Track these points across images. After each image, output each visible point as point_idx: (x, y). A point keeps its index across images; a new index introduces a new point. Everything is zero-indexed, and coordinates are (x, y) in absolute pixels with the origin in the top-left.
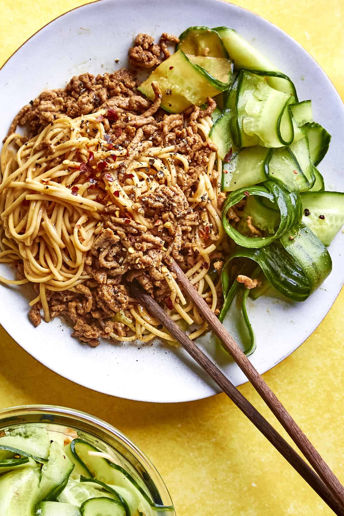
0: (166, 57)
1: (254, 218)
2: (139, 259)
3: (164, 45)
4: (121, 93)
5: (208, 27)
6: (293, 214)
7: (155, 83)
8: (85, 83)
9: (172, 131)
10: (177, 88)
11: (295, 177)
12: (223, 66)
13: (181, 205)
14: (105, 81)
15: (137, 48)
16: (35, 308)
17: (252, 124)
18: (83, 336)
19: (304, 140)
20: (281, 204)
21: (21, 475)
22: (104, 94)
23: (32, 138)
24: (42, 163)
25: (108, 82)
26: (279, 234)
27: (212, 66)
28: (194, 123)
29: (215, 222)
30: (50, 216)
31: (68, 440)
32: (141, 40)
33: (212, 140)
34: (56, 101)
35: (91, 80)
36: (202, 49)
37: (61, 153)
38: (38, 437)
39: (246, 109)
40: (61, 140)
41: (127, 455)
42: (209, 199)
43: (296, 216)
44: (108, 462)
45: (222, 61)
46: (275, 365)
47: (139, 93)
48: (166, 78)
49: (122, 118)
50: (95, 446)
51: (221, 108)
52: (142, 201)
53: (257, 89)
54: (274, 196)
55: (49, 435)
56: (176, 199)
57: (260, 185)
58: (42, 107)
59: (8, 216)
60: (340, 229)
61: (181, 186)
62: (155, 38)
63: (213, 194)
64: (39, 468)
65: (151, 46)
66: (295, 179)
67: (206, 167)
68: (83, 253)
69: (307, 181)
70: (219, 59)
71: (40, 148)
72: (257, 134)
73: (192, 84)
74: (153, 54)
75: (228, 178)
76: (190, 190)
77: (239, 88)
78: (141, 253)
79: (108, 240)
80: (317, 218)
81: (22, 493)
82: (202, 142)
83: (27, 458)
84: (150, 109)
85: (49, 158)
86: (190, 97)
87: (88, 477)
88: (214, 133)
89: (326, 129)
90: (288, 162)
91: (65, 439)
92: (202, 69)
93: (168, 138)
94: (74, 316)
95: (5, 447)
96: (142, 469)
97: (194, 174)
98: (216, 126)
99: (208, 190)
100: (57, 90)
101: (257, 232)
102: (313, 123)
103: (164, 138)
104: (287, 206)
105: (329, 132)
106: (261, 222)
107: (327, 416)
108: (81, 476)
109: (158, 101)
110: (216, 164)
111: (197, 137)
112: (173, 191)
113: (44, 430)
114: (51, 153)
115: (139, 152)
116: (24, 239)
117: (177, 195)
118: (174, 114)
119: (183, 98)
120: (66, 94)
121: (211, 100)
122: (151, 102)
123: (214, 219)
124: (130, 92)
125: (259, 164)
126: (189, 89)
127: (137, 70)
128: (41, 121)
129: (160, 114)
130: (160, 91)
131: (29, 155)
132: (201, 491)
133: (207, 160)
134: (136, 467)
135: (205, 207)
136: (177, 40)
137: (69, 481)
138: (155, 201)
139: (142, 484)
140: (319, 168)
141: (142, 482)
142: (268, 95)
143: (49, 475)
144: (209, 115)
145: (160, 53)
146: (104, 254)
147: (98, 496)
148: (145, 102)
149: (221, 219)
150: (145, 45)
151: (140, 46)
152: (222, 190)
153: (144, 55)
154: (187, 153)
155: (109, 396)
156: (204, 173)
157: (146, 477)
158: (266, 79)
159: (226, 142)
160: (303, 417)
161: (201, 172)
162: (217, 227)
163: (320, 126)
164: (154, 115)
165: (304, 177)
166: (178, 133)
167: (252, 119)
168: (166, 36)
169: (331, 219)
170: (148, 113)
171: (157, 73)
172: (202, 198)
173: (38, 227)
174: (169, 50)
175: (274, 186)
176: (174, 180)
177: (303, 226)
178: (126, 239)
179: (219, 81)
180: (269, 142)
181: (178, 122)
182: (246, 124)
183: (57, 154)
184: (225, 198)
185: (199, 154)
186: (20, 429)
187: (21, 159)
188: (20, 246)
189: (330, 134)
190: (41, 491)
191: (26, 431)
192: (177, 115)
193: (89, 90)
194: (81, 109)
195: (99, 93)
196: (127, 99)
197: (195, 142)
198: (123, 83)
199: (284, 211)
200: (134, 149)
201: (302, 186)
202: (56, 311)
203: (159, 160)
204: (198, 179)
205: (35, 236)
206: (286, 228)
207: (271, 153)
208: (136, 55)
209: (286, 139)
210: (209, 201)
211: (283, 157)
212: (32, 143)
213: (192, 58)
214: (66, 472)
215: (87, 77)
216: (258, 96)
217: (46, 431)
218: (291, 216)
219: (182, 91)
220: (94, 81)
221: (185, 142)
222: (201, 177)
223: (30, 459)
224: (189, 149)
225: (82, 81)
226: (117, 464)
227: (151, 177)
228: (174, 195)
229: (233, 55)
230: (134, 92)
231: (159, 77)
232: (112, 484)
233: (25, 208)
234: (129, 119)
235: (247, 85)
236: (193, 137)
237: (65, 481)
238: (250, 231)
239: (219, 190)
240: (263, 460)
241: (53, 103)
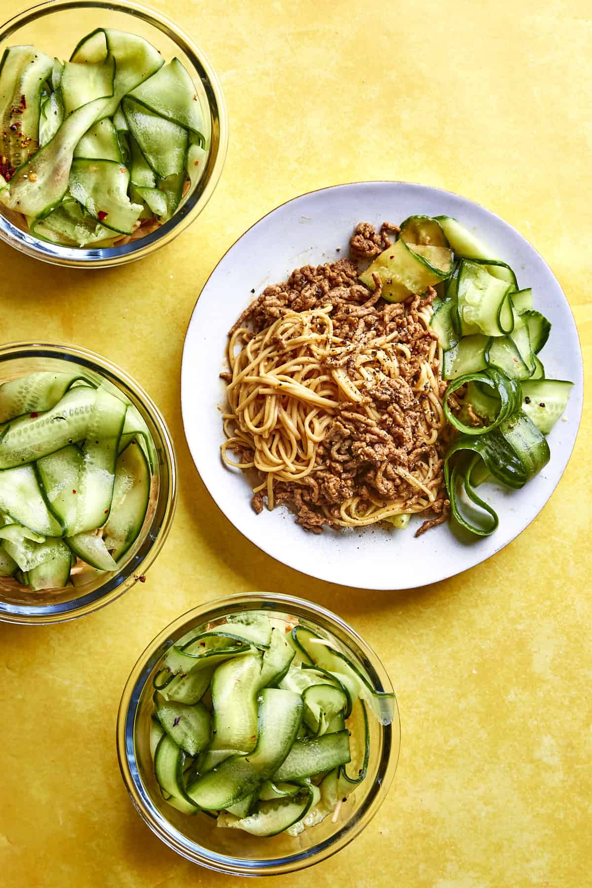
0: (387, 247)
1: (475, 406)
2: (361, 449)
3: (385, 234)
4: (343, 282)
5: (429, 216)
6: (513, 400)
7: (376, 273)
8: (306, 276)
9: (393, 320)
10: (398, 278)
11: (516, 364)
12: (444, 255)
13: (407, 397)
14: (326, 271)
15: (358, 237)
16: (259, 495)
17: (473, 313)
18: (307, 523)
19: (525, 328)
20: (502, 390)
21: (243, 662)
22: (326, 285)
23: (258, 333)
24: (274, 356)
25: (329, 271)
26: (500, 420)
27: (433, 255)
28: (414, 312)
29: (437, 410)
30: (285, 409)
31: (289, 627)
32: (362, 229)
33: (432, 328)
34: (281, 296)
35: (312, 273)
36: (423, 238)
37: (294, 348)
38: (260, 624)
39: (466, 298)
40: (292, 335)
41: (349, 642)
42: (431, 387)
43: (516, 402)
44: (330, 649)
45: (443, 250)
46: (495, 552)
47: (360, 283)
48: (387, 267)
49: (344, 309)
50: (316, 633)
51: (442, 297)
52: (370, 394)
53: (477, 277)
54: (495, 382)
55: (271, 622)
56: (402, 390)
57: (482, 372)
58: (267, 302)
59: (243, 411)
60: (559, 418)
61: (404, 376)
62: (376, 227)
63: (434, 382)
64: (261, 656)
65: (372, 235)
66: (515, 367)
67: (427, 355)
68: (315, 443)
69: (527, 369)
70: (440, 248)
71: (270, 342)
72: (476, 323)
73: (413, 273)
74: (374, 243)
75: (449, 366)
76: (412, 380)
77: (459, 276)
78: (364, 444)
79: (338, 433)
80: (537, 406)
81: (243, 680)
82: (423, 331)
83: (249, 646)
84: (371, 300)
85: (281, 352)
86: (410, 286)
87: (309, 664)
88: (435, 322)
89: (546, 318)
90: (509, 350)
91: (287, 626)
92: (422, 258)
93: (389, 328)
94: (299, 503)
95: (227, 634)
96: (364, 657)
97: (416, 364)
98: (437, 315)
99: (429, 378)
100: (280, 284)
101: (478, 420)
102: (534, 312)
103: (385, 329)
104: (507, 392)
105: (549, 320)
106: (481, 410)
107: (548, 603)
108: (303, 663)
109: (379, 291)
110: (437, 352)
111: (418, 326)
112: (398, 383)
113: (266, 617)
114: (282, 348)
115: (365, 343)
116: (262, 433)
117: (403, 386)
118: (395, 303)
119: (404, 287)
120: (289, 287)
121: (432, 289)
122: (372, 292)
123: (436, 407)
124: (352, 282)
125: (480, 352)
126: (409, 278)
127: (359, 259)
128: (267, 317)
129: (381, 303)
130: (381, 281)
131: (259, 349)
132: (422, 678)
133: (427, 348)
134: (358, 654)
135: (427, 395)
136: (398, 229)
137: (290, 668)
138: (383, 393)
139: (363, 671)
140: (539, 356)
141: (363, 669)
142: (488, 284)
143: (271, 663)
144: (430, 304)
145: (381, 242)
146: (336, 447)
147: (320, 683)
148: (366, 292)
149: (443, 407)
150: (366, 234)
151: (361, 235)
152: (443, 379)
153: (365, 244)
154: (408, 342)
155: (331, 583)
156: (425, 361)
157: (367, 664)
158: (486, 267)
159: (447, 331)
160: (523, 604)
161: (422, 360)
162: (439, 415)
163: (541, 315)
164: (375, 305)
165: (525, 365)
166: (399, 322)
167: (473, 308)
168: (387, 225)
169: (551, 407)
170: (369, 304)
171: (377, 262)
172: (425, 387)
173: (276, 420)
174: (390, 239)
175: (494, 373)
176: (397, 371)
177: (524, 415)
178: (355, 433)
179: (439, 270)
180: (488, 331)
181: (399, 311)
182: (466, 313)
183: (288, 349)
184: (446, 386)
185: (420, 343)
186: (242, 616)
187: (251, 353)
188: (256, 438)
189: (551, 323)
190: (263, 678)
191: (248, 618)
192: (398, 304)
193: (311, 282)
194: (305, 303)
195: (321, 284)
196: (348, 289)
197: (416, 330)
198: (345, 272)
199: (505, 397)
200: (359, 341)
201: (522, 374)
202: (280, 498)
203: (382, 351)
204: (420, 368)
205: (272, 429)
206: (507, 415)
207: (490, 342)
208: (357, 244)
209: (506, 328)
210: (431, 390)
211: (504, 346)
212: (260, 337)
213: (412, 246)
214: (288, 659)
215: (309, 269)
216: (477, 284)
217: (268, 618)
218: (512, 403)
219: (403, 280)
220: (315, 273)
221: (406, 331)
222: (422, 366)
223: (252, 646)
224: (410, 337)
225: (303, 274)
226: (338, 651)
227: (378, 369)
228: (400, 387)
229: (453, 243)
230: (355, 282)
231: (381, 266)
232: (334, 672)
233: (261, 402)
234: (350, 310)
235: (467, 273)
236: (414, 326)
237: (287, 668)
238: (471, 419)
239: (440, 378)
240: (483, 647)
241: (278, 298)
